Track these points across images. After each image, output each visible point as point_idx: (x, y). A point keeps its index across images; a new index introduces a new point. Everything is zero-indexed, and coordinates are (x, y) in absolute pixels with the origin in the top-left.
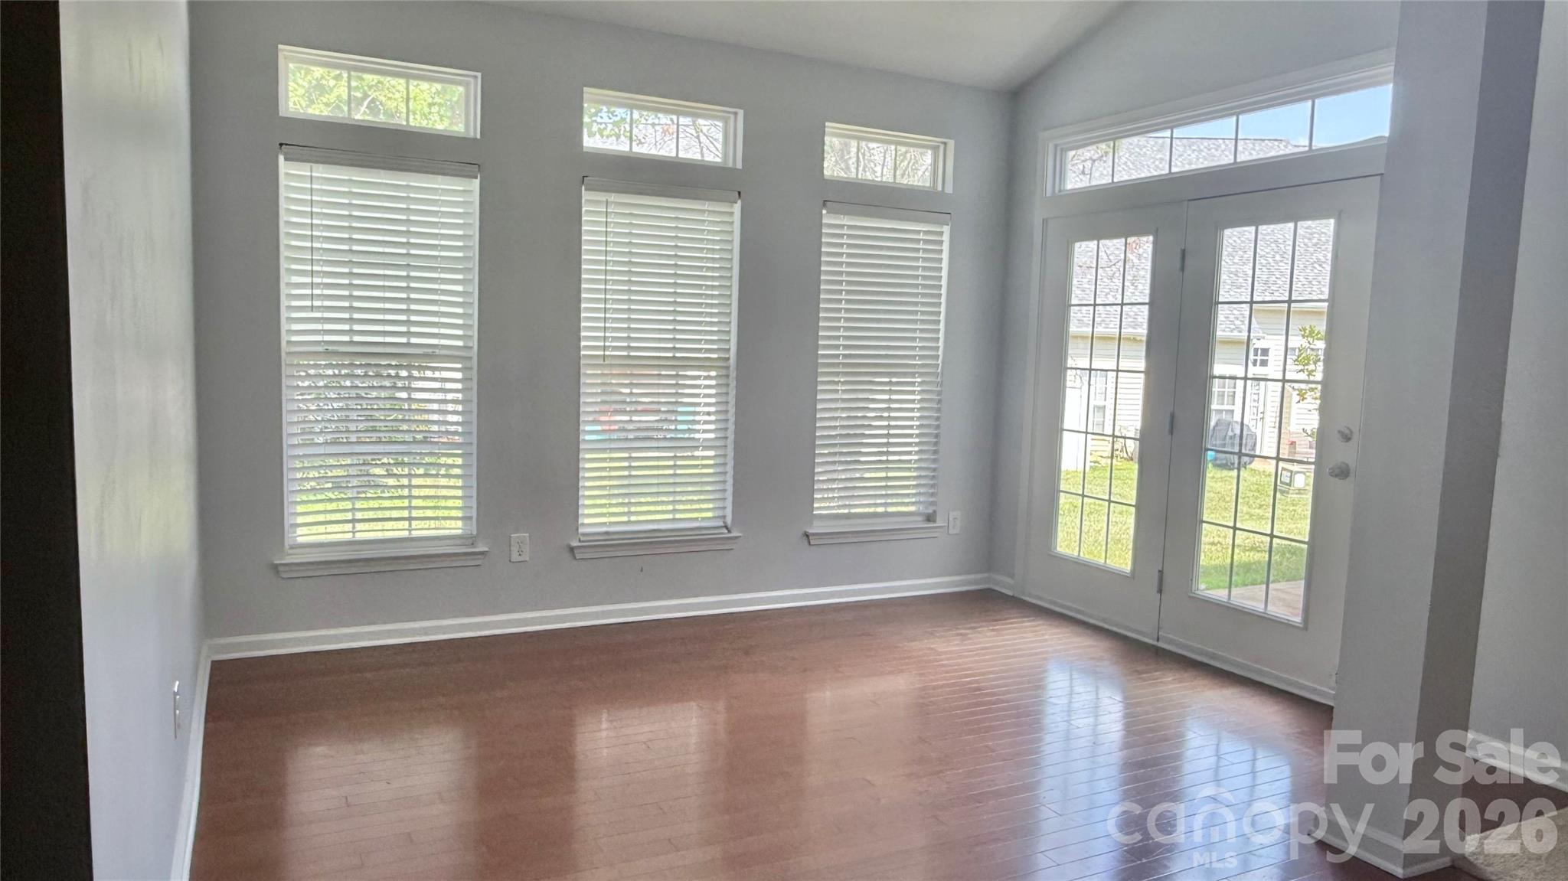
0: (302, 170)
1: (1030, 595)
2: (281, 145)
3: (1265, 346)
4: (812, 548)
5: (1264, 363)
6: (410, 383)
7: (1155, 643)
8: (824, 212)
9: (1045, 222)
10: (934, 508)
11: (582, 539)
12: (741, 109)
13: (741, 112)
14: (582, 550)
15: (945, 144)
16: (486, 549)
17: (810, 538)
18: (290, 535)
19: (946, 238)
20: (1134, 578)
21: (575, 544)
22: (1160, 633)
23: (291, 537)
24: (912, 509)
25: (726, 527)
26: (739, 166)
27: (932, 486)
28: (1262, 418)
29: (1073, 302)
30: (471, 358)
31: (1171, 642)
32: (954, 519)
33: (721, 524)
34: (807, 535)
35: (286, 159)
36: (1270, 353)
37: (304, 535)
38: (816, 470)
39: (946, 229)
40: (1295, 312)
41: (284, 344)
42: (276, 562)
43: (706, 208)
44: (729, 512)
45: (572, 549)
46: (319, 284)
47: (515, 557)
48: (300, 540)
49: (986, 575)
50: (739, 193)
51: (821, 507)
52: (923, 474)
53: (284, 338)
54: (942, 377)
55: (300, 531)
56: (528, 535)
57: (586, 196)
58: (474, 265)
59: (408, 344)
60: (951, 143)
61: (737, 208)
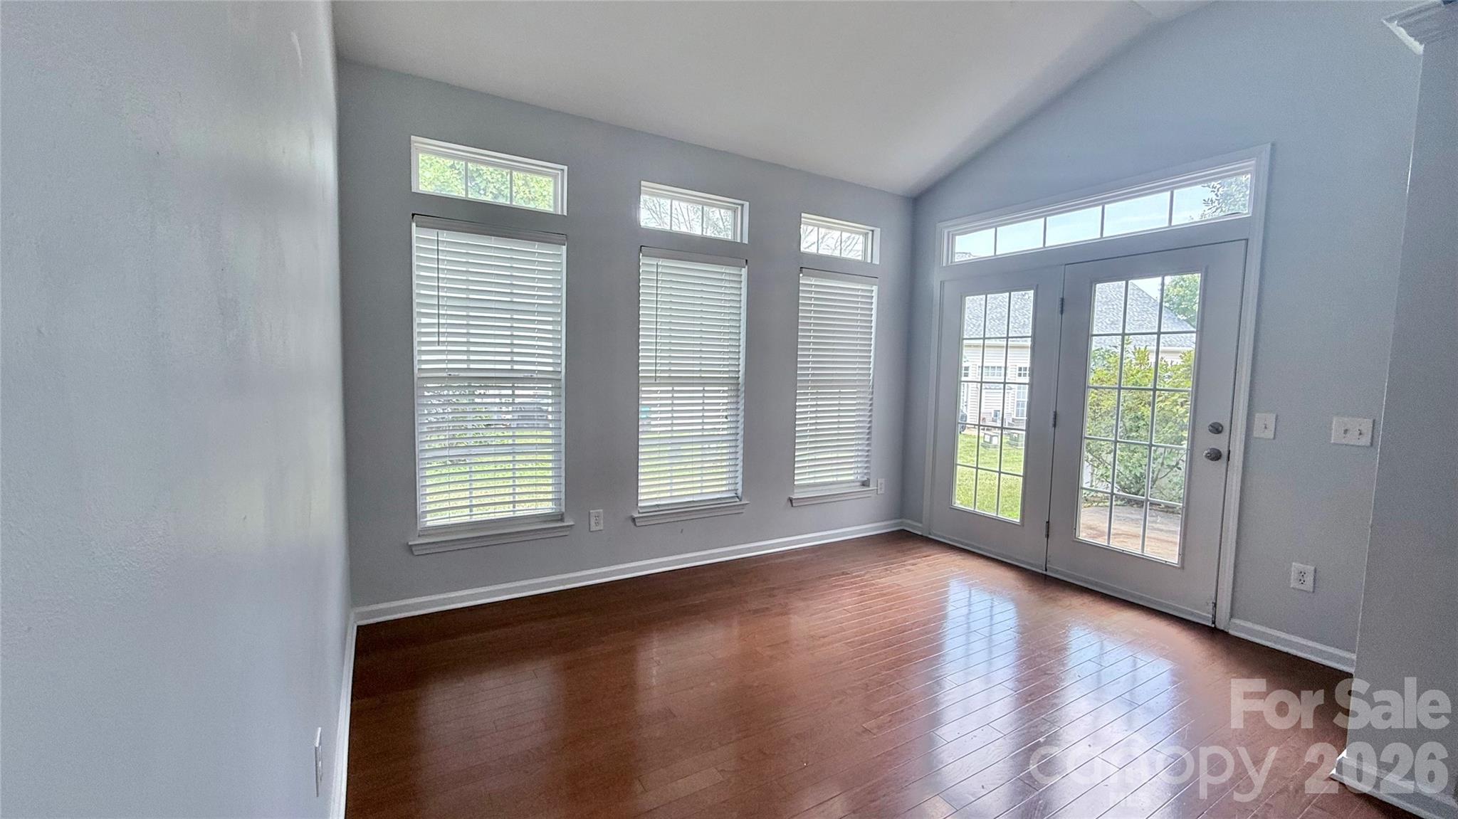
0: (431, 235)
1: (935, 535)
2: (413, 215)
3: (967, 366)
4: (792, 508)
5: (967, 376)
6: (513, 400)
7: (1044, 572)
8: (801, 275)
9: (942, 283)
10: (868, 477)
11: (640, 511)
12: (747, 201)
13: (746, 204)
14: (641, 520)
15: (873, 231)
16: (572, 523)
17: (793, 501)
18: (422, 520)
19: (875, 294)
20: (1023, 526)
21: (636, 515)
22: (1048, 565)
23: (422, 522)
24: (852, 478)
25: (738, 497)
26: (746, 241)
27: (867, 462)
28: (966, 405)
29: (965, 337)
30: (560, 380)
31: (1057, 571)
32: (880, 485)
33: (735, 495)
34: (791, 500)
35: (416, 226)
36: (970, 369)
37: (431, 521)
38: (796, 454)
39: (875, 288)
40: (1011, 347)
41: (416, 371)
42: (410, 543)
43: (723, 271)
44: (739, 487)
45: (634, 520)
46: (444, 324)
47: (594, 528)
48: (429, 524)
49: (900, 520)
50: (746, 261)
51: (800, 479)
52: (860, 454)
53: (416, 367)
54: (873, 388)
55: (429, 517)
56: (601, 510)
57: (643, 260)
58: (562, 310)
59: (512, 370)
60: (878, 231)
61: (744, 271)
